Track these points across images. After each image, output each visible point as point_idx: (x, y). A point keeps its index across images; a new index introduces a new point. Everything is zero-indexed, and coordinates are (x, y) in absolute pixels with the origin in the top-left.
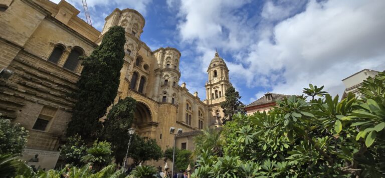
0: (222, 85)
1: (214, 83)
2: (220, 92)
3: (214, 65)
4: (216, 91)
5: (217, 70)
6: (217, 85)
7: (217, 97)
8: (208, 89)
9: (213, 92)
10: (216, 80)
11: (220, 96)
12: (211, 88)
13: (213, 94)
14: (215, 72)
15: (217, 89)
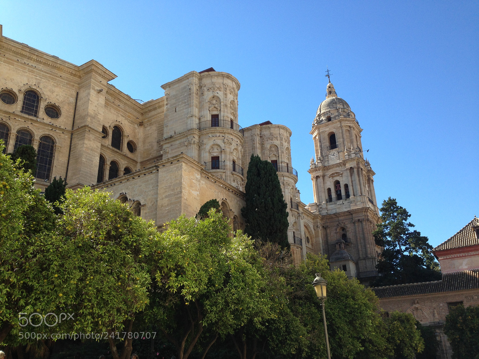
0: (351, 168)
1: (331, 163)
2: (346, 186)
3: (329, 119)
4: (337, 183)
5: (334, 130)
6: (338, 170)
7: (339, 197)
8: (317, 177)
9: (330, 184)
10: (334, 157)
11: (348, 196)
12: (324, 176)
13: (329, 190)
14: (332, 138)
15: (338, 178)
